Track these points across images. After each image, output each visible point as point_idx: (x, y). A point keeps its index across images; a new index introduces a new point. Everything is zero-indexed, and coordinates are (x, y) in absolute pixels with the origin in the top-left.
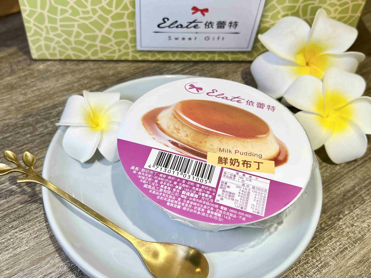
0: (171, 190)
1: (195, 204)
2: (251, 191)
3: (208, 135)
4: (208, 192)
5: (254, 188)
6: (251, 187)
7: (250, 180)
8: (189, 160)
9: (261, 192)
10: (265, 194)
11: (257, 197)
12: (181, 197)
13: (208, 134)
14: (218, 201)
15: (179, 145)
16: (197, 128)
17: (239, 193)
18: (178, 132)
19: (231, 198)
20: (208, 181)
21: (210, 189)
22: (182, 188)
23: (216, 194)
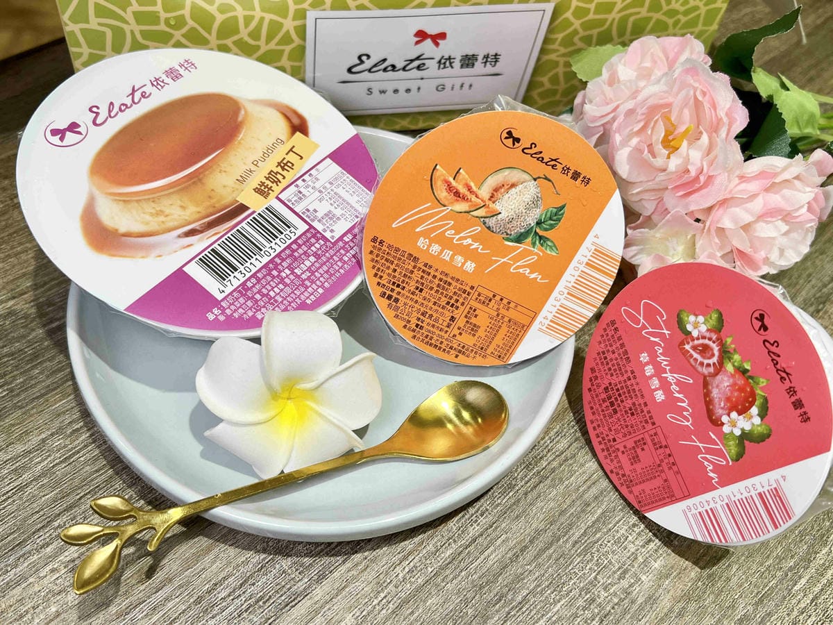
0: (286, 285)
1: (325, 268)
2: (335, 190)
3: (200, 180)
4: (313, 240)
5: (331, 183)
6: (328, 185)
7: (317, 179)
8: (238, 230)
9: (342, 180)
10: (347, 177)
11: (347, 189)
12: (305, 280)
13: (196, 178)
14: (333, 237)
15: (198, 228)
16: (175, 187)
17: (331, 204)
18: (167, 216)
19: (335, 219)
20: (292, 228)
21: (309, 235)
22: (289, 269)
23: (321, 234)
